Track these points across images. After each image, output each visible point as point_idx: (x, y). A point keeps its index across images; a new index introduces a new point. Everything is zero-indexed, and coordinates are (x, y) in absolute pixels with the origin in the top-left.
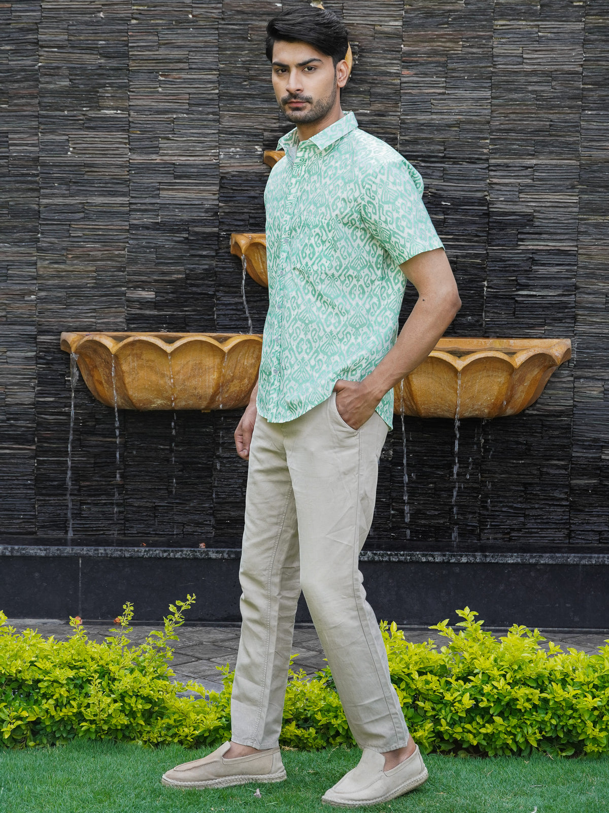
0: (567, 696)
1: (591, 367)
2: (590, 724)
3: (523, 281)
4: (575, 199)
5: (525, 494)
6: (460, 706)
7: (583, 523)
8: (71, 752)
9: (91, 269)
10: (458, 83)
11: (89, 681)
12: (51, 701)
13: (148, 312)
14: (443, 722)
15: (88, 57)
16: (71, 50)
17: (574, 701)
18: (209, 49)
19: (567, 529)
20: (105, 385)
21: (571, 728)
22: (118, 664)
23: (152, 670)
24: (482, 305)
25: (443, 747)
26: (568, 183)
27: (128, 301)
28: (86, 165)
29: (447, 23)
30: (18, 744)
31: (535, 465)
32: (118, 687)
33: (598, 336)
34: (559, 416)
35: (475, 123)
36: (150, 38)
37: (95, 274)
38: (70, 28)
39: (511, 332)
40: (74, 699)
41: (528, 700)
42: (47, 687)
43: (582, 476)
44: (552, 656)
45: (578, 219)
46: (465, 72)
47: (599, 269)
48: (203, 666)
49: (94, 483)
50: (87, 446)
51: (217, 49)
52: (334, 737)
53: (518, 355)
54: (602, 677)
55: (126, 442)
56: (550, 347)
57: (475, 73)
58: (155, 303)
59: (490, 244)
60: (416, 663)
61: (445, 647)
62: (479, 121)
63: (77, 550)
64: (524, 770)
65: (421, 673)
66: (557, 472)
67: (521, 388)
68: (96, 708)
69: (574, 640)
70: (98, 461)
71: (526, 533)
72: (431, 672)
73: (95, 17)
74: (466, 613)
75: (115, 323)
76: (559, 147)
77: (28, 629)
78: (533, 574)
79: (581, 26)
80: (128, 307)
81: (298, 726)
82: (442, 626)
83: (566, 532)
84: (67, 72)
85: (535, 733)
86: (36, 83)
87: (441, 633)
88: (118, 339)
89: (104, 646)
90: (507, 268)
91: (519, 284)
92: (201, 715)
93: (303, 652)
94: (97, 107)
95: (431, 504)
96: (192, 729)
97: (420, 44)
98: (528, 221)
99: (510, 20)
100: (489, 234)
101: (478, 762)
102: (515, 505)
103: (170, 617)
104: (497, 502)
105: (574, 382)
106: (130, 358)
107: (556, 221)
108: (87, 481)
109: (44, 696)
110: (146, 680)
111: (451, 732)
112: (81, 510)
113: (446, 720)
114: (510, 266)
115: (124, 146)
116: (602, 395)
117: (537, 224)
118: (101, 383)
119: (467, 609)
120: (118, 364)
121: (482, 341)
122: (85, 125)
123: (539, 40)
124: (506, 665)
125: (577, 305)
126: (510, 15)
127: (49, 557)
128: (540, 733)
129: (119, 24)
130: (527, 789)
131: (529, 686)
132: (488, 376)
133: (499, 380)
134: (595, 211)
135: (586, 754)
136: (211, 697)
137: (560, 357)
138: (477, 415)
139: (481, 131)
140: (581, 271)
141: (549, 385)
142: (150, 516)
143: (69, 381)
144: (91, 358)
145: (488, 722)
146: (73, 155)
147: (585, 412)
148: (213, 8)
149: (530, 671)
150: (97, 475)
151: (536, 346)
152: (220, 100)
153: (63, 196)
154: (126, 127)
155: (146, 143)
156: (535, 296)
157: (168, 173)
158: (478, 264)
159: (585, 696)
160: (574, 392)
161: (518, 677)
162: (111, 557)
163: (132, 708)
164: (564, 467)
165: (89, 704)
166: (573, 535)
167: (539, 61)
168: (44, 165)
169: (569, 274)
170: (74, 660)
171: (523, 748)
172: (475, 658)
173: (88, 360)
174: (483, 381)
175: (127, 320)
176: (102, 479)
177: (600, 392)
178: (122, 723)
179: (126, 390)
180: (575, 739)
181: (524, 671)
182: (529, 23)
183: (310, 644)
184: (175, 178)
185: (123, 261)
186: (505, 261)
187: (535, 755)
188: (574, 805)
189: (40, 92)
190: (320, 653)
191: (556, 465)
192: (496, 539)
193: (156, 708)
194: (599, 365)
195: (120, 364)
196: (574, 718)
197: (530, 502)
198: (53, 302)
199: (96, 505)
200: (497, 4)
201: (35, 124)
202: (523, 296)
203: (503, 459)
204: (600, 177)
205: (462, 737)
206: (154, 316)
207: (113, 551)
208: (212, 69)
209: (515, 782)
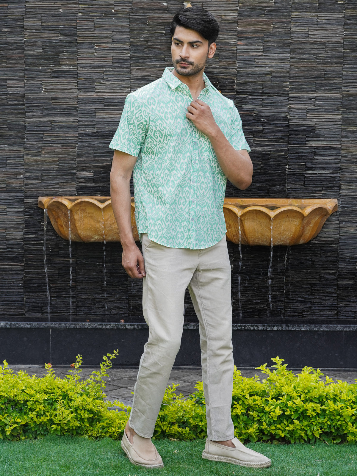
0: (337, 408)
1: (349, 215)
2: (350, 424)
3: (309, 165)
4: (339, 117)
5: (311, 290)
6: (274, 414)
7: (345, 307)
8: (46, 442)
9: (56, 159)
10: (271, 49)
11: (56, 401)
12: (34, 413)
13: (89, 185)
14: (264, 423)
15: (53, 35)
16: (43, 31)
17: (341, 411)
18: (124, 30)
19: (336, 310)
20: (64, 227)
21: (339, 427)
22: (73, 391)
23: (93, 394)
24: (285, 179)
25: (264, 438)
26: (335, 107)
27: (77, 178)
28: (52, 99)
29: (264, 14)
30: (15, 438)
31: (317, 273)
32: (74, 404)
33: (353, 197)
34: (331, 244)
35: (280, 72)
36: (90, 24)
37: (58, 163)
38: (42, 18)
39: (302, 195)
40: (48, 412)
41: (314, 410)
42: (32, 404)
43: (345, 279)
44: (328, 384)
45: (341, 129)
46: (275, 42)
47: (354, 158)
48: (123, 391)
49: (58, 285)
50: (54, 263)
51: (129, 30)
52: (200, 433)
53: (306, 208)
55: (77, 260)
56: (325, 204)
57: (280, 43)
58: (93, 179)
59: (290, 144)
60: (248, 389)
61: (265, 380)
62: (283, 71)
63: (49, 324)
64: (311, 451)
65: (251, 395)
66: (330, 277)
67: (308, 228)
68: (61, 417)
69: (340, 375)
70: (61, 272)
71: (312, 312)
72: (257, 394)
73: (57, 11)
74: (277, 359)
75: (70, 191)
76: (330, 86)
77: (20, 371)
78: (316, 337)
79: (342, 15)
80: (77, 181)
81: (179, 427)
82: (263, 367)
83: (335, 312)
84: (41, 44)
85: (318, 430)
86: (23, 51)
87: (262, 372)
88: (72, 201)
89: (65, 380)
90: (300, 157)
91: (307, 167)
92: (122, 420)
93: (181, 383)
94: (58, 64)
95: (256, 296)
96: (117, 428)
97: (248, 26)
98: (312, 130)
99: (301, 12)
100: (289, 137)
101: (285, 447)
102: (305, 296)
103: (104, 363)
104: (295, 294)
105: (339, 224)
106: (79, 212)
107: (328, 130)
108: (54, 284)
109: (30, 410)
110: (90, 400)
111: (269, 429)
112: (51, 301)
113: (266, 422)
114: (302, 156)
115: (75, 87)
116: (355, 232)
117: (317, 131)
118: (62, 226)
119: (278, 357)
120: (72, 215)
121: (285, 201)
122: (52, 75)
123: (318, 24)
124: (301, 390)
125: (341, 179)
126: (301, 9)
127: (32, 328)
128: (321, 429)
129: (71, 16)
130: (313, 462)
131: (314, 402)
132: (289, 221)
133: (296, 223)
134: (351, 124)
135: (348, 442)
136: (128, 410)
137: (331, 209)
138: (283, 244)
139: (284, 77)
140: (343, 159)
141: (325, 226)
142: (91, 304)
143: (43, 225)
144: (56, 212)
145: (290, 423)
146: (45, 93)
147: (346, 241)
148: (126, 6)
149: (315, 394)
150: (60, 280)
151: (317, 203)
152: (131, 60)
153: (39, 117)
154: (76, 76)
155: (88, 85)
156: (316, 174)
157: (100, 103)
158: (283, 155)
159: (347, 408)
160: (339, 230)
161: (308, 397)
162: (68, 328)
163: (82, 416)
164: (334, 274)
165: (56, 414)
166: (339, 314)
167: (318, 36)
168: (28, 99)
169: (336, 161)
170: (48, 388)
171: (311, 439)
172: (283, 386)
173: (54, 213)
174: (286, 224)
175: (77, 189)
176: (63, 283)
177: (355, 230)
178: (76, 425)
179: (77, 231)
180: (342, 433)
181: (311, 394)
182: (312, 14)
183: (186, 378)
184: (105, 106)
185: (75, 155)
186: (299, 153)
187: (318, 443)
188: (341, 472)
189: (25, 56)
190: (192, 384)
191: (329, 273)
192: (294, 316)
193: (96, 417)
194: (354, 214)
195: (73, 215)
196: (341, 420)
197: (314, 295)
198: (34, 179)
199: (60, 297)
200: (293, 3)
201: (22, 75)
202: (309, 174)
203: (298, 269)
204: (354, 104)
205: (275, 432)
206: (93, 187)
207: (70, 325)
208: (126, 42)
209: (306, 458)
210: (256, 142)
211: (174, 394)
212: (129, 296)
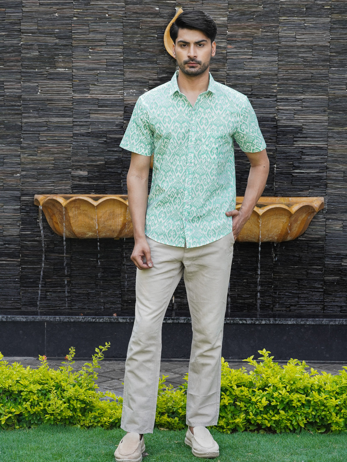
0: (321, 398)
1: (335, 213)
2: (334, 414)
3: (297, 164)
4: (326, 118)
5: (298, 285)
6: (260, 404)
7: (331, 302)
8: (40, 431)
9: (51, 159)
10: (259, 53)
11: (50, 391)
12: (28, 403)
13: (83, 183)
14: (251, 413)
15: (49, 38)
16: (39, 35)
17: (325, 401)
18: (117, 34)
20: (59, 224)
21: (323, 417)
22: (66, 382)
23: (85, 385)
25: (251, 428)
26: (322, 109)
27: (72, 177)
28: (48, 100)
29: (253, 19)
30: (10, 427)
31: (304, 268)
32: (67, 394)
33: (339, 195)
34: (318, 241)
35: (269, 75)
36: (84, 28)
37: (53, 162)
38: (38, 22)
39: (290, 193)
40: (42, 402)
41: (299, 401)
42: (26, 395)
43: (331, 274)
44: (312, 376)
45: (328, 129)
46: (263, 46)
47: (340, 157)
48: (115, 383)
49: (54, 280)
50: (50, 259)
51: (122, 34)
53: (294, 206)
54: (341, 388)
55: (72, 256)
56: (312, 202)
57: (269, 47)
58: (88, 178)
59: (278, 144)
60: (236, 380)
61: (252, 371)
62: (271, 74)
63: (44, 318)
64: (296, 441)
65: (238, 386)
66: (317, 272)
67: (296, 225)
68: (54, 407)
70: (56, 267)
71: (299, 307)
72: (244, 385)
73: (53, 16)
74: (264, 352)
75: (65, 189)
76: (317, 88)
77: (15, 362)
78: (302, 330)
79: (329, 20)
80: (72, 180)
81: (169, 417)
82: (250, 359)
83: (322, 306)
84: (37, 47)
85: (303, 420)
86: (19, 53)
87: (249, 364)
88: (66, 198)
89: (58, 372)
90: (287, 157)
91: (294, 166)
92: (113, 410)
93: (172, 375)
94: (54, 67)
95: (245, 291)
96: (108, 418)
97: (237, 30)
98: (300, 130)
99: (288, 17)
100: (277, 138)
101: (270, 436)
102: (293, 291)
103: (96, 355)
104: (283, 290)
105: (326, 221)
106: (73, 209)
107: (315, 130)
108: (49, 279)
109: (24, 400)
110: (82, 391)
111: (255, 419)
112: (46, 295)
113: (252, 412)
114: (289, 156)
115: (70, 89)
116: (342, 229)
117: (304, 132)
118: (57, 223)
119: (264, 350)
121: (274, 198)
122: (48, 77)
123: (305, 28)
124: (286, 381)
125: (328, 178)
126: (288, 14)
127: (28, 322)
128: (306, 419)
129: (66, 20)
130: (298, 451)
131: (299, 393)
132: (277, 218)
133: (283, 220)
134: (338, 125)
135: (332, 431)
136: (119, 400)
137: (318, 207)
138: (271, 240)
139: (272, 80)
140: (330, 159)
141: (312, 223)
142: (85, 298)
143: (38, 222)
144: (51, 209)
145: (276, 413)
146: (41, 94)
147: (332, 238)
148: (120, 11)
149: (300, 385)
150: (55, 275)
151: (304, 201)
152: (124, 62)
153: (35, 117)
154: (71, 78)
155: (82, 87)
156: (304, 173)
157: (94, 104)
158: (271, 155)
159: (331, 399)
160: (326, 227)
161: (293, 388)
162: (63, 322)
163: (74, 406)
164: (321, 270)
165: (50, 404)
166: (326, 308)
167: (305, 40)
168: (24, 100)
169: (323, 161)
170: (41, 379)
171: (296, 428)
172: (269, 378)
173: (49, 210)
174: (274, 221)
175: (72, 187)
176: (58, 278)
177: (341, 227)
178: (68, 415)
179: (72, 227)
180: (326, 423)
181: (296, 385)
182: (299, 18)
183: (176, 370)
184: (99, 107)
185: (69, 154)
186: (286, 153)
187: (303, 432)
189: (22, 58)
190: (182, 375)
191: (316, 269)
192: (282, 310)
193: (88, 407)
194: (340, 212)
195: (68, 213)
196: (325, 411)
197: (301, 290)
198: (30, 178)
199: (55, 292)
200: (281, 8)
201: (19, 77)
202: (297, 173)
203: (285, 265)
204: (339, 105)
205: (262, 422)
206: (88, 185)
207: (64, 318)
208: (119, 45)
209: (291, 447)
211: (164, 385)
212: (122, 291)
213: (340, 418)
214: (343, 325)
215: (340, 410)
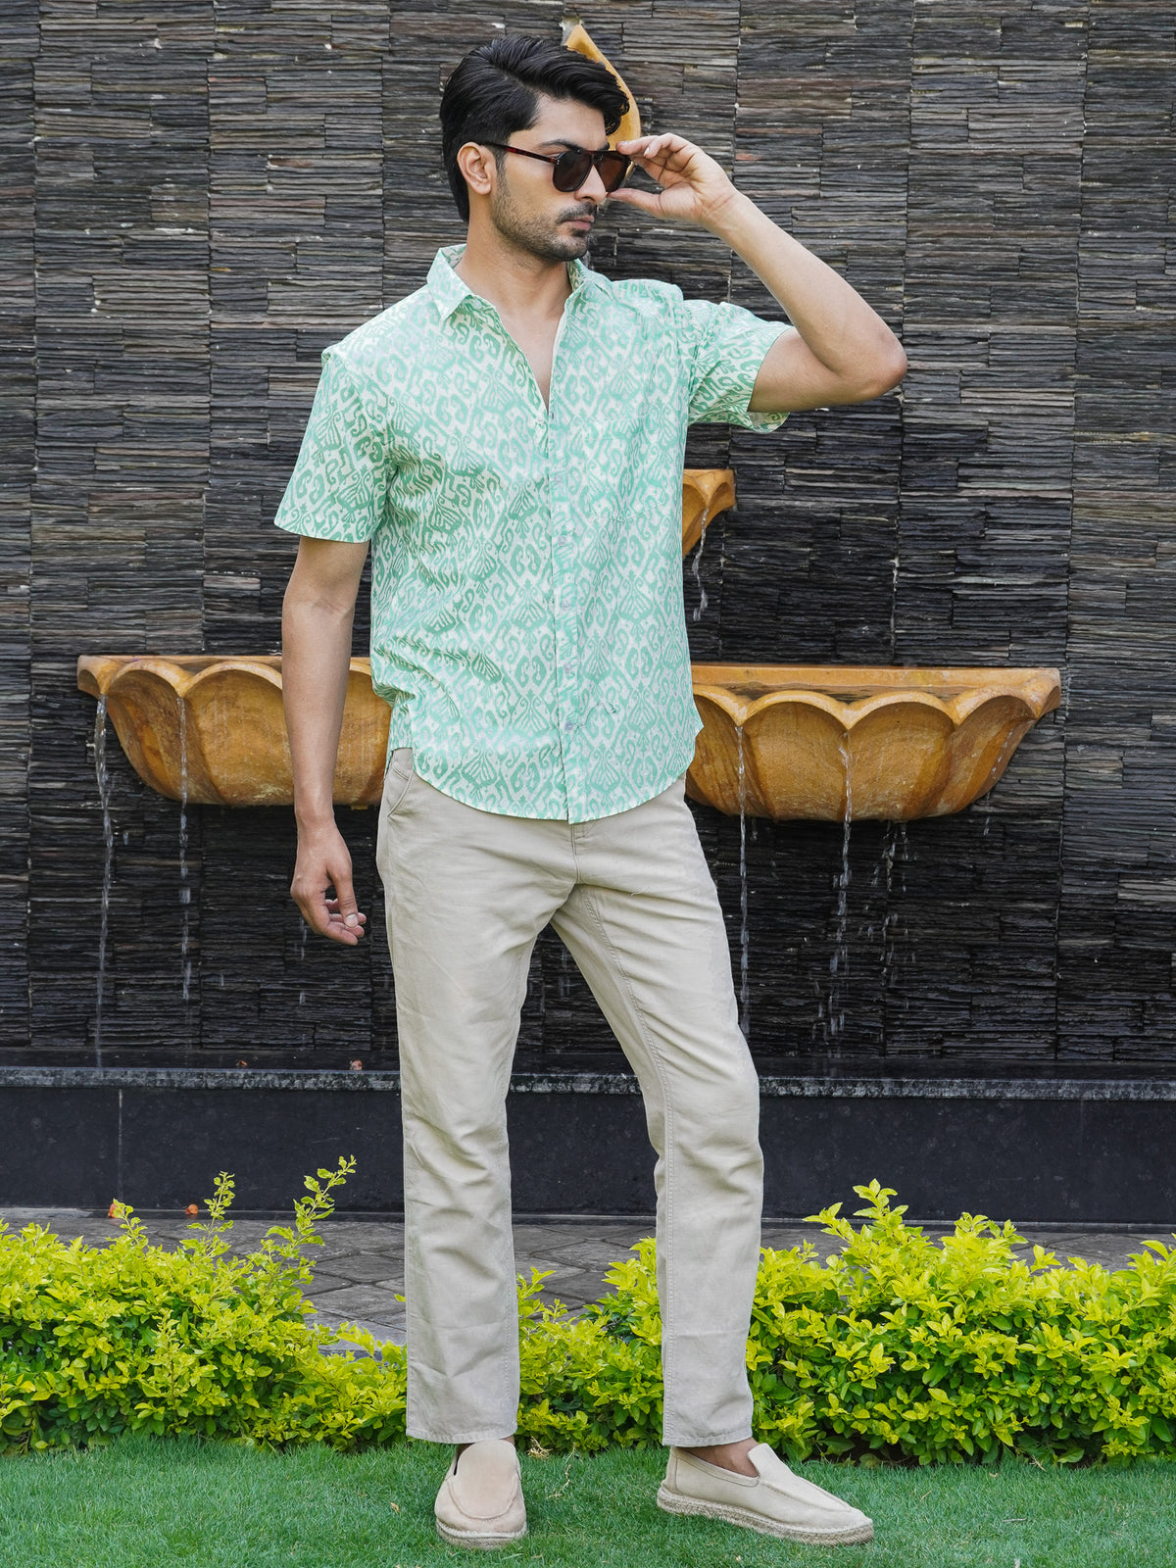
0: (1071, 1348)
1: (1097, 723)
2: (1114, 1402)
3: (968, 557)
4: (1068, 401)
5: (972, 965)
6: (865, 1368)
7: (1082, 1022)
8: (118, 1459)
9: (137, 533)
10: (844, 177)
11: (152, 1324)
12: (79, 1363)
13: (245, 617)
14: (832, 1399)
15: (129, 124)
16: (96, 112)
17: (1084, 1359)
18: (364, 110)
19: (1051, 1033)
20: (165, 757)
21: (1077, 1410)
22: (207, 1291)
23: (272, 1301)
24: (890, 603)
25: (832, 1448)
26: (1054, 369)
27: (207, 595)
28: (126, 334)
29: (823, 62)
30: (14, 1445)
31: (992, 910)
32: (209, 1334)
33: (1111, 663)
34: (1037, 817)
35: (876, 253)
36: (250, 88)
37: (143, 544)
38: (95, 68)
39: (945, 655)
40: (123, 1359)
41: (996, 1357)
42: (71, 1335)
43: (1082, 931)
44: (1038, 1273)
45: (1073, 439)
46: (858, 155)
47: (1113, 535)
48: (365, 1295)
49: (142, 947)
50: (128, 876)
51: (380, 110)
52: (623, 1429)
53: (960, 698)
54: (1137, 1312)
55: (204, 866)
56: (1021, 685)
57: (875, 157)
58: (260, 599)
59: (904, 486)
60: (780, 1287)
61: (835, 1257)
62: (884, 250)
63: (115, 1074)
64: (988, 1491)
65: (789, 1307)
66: (1032, 923)
67: (965, 763)
68: (166, 1375)
69: (1071, 1244)
70: (150, 903)
71: (973, 1040)
72: (808, 1304)
73: (145, 47)
74: (874, 1191)
75: (182, 638)
76: (1037, 301)
77: (31, 1224)
78: (991, 1118)
79: (1079, 68)
80: (207, 606)
81: (554, 1409)
82: (829, 1215)
83: (1050, 1039)
84: (89, 154)
85: (1009, 1420)
86: (29, 175)
87: (826, 1230)
88: (190, 669)
89: (178, 1257)
90: (938, 533)
91: (960, 564)
92: (367, 1388)
93: (553, 1268)
94: (147, 220)
95: (790, 986)
96: (351, 1414)
97: (771, 101)
98: (980, 441)
99: (943, 56)
100: (902, 467)
101: (900, 1476)
102: (953, 988)
103: (306, 1200)
104: (918, 981)
105: (1065, 751)
106: (214, 706)
107: (1031, 442)
108: (128, 942)
109: (65, 1352)
110: (262, 1321)
111: (848, 1419)
112: (115, 997)
113: (838, 1395)
114: (943, 528)
115: (201, 297)
116: (1118, 777)
117: (995, 447)
118: (157, 753)
119: (875, 1184)
120: (192, 718)
121: (890, 673)
122: (125, 256)
123: (999, 95)
124: (952, 1289)
125: (1072, 604)
126: (944, 48)
127: (60, 1089)
128: (1020, 1418)
129: (191, 62)
130: (998, 1525)
131: (996, 1329)
132: (904, 740)
133: (924, 747)
134: (1107, 424)
135: (1105, 1460)
136: (385, 1353)
137: (1040, 702)
138: (881, 814)
139: (888, 269)
140: (1080, 539)
141: (1017, 757)
142: (249, 1009)
143: (92, 749)
144: (137, 705)
145: (918, 1399)
146: (102, 314)
147: (1087, 808)
148: (372, 31)
149: (999, 1302)
150: (147, 931)
151: (993, 682)
152: (385, 208)
153: (83, 393)
154: (204, 260)
155: (244, 290)
156: (992, 586)
157: (284, 348)
158: (883, 524)
159: (1106, 1349)
160: (1065, 771)
161: (976, 1313)
162: (179, 1088)
163: (234, 1374)
164: (1046, 915)
165: (151, 1366)
166: (1063, 1045)
167: (999, 134)
168: (45, 333)
169: (1056, 545)
170: (123, 1282)
171: (986, 1449)
172: (892, 1278)
173: (130, 709)
174: (893, 749)
175: (205, 632)
176: (156, 939)
177: (1116, 771)
178: (215, 1403)
179: (207, 766)
180: (1086, 1432)
181: (986, 1302)
182: (979, 63)
183: (567, 1253)
184: (299, 359)
185: (197, 519)
186: (933, 519)
187: (1008, 1462)
188: (1090, 1556)
189: (37, 192)
190: (588, 1271)
191: (1031, 911)
192: (916, 1052)
193: (280, 1376)
194: (1115, 719)
195: (196, 718)
196: (1083, 1390)
197: (982, 982)
198: (63, 598)
199: (145, 988)
200: (919, 25)
201: (27, 253)
202: (967, 586)
203: (928, 898)
204: (1115, 359)
205: (870, 1429)
206: (259, 624)
207: (187, 1078)
208: (369, 149)
209: (974, 1513)
210: (794, 482)
211: (537, 1303)
212: (374, 984)
213: (1136, 1414)
214: (1127, 1101)
215: (1135, 1387)
